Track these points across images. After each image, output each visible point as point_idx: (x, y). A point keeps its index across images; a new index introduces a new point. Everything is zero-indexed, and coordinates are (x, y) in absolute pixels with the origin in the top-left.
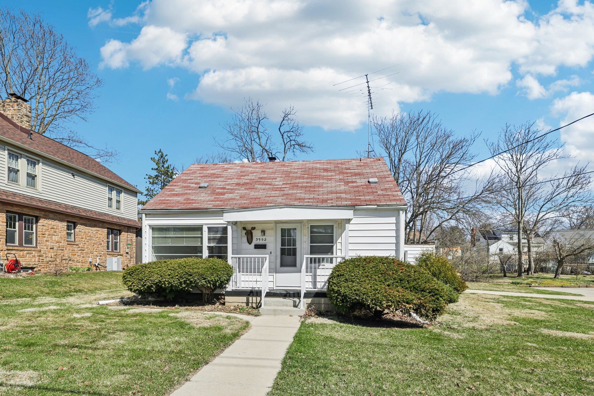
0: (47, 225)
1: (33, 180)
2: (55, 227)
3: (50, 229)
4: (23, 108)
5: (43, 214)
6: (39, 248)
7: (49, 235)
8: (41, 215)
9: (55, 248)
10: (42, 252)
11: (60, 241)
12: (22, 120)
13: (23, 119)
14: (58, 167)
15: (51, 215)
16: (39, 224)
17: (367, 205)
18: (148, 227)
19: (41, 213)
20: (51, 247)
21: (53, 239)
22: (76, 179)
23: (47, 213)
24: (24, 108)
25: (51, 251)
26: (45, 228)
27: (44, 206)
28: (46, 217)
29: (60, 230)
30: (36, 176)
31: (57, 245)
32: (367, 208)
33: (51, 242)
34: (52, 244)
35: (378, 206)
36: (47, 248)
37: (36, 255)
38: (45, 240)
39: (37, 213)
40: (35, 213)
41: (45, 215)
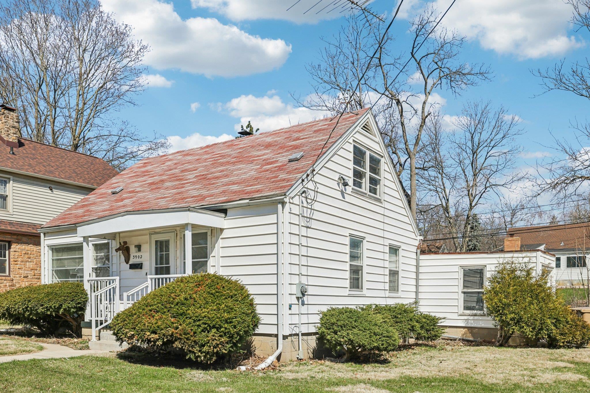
0: (20, 250)
1: (4, 201)
2: (29, 252)
3: (23, 255)
4: (9, 119)
5: (14, 239)
6: (11, 277)
7: (22, 262)
8: (12, 240)
9: (29, 276)
10: (14, 281)
11: (36, 268)
12: (9, 133)
13: (10, 131)
14: (32, 182)
15: (24, 239)
16: (11, 250)
17: (240, 200)
18: (46, 248)
19: (13, 237)
20: (25, 276)
21: (27, 266)
22: (54, 192)
23: (19, 237)
24: (11, 119)
25: (25, 280)
26: (17, 254)
27: (13, 229)
28: (19, 242)
29: (35, 255)
30: (7, 196)
31: (32, 272)
32: (238, 204)
33: (25, 270)
34: (26, 272)
35: (251, 199)
36: (20, 277)
37: (8, 284)
38: (17, 268)
39: (8, 238)
40: (6, 238)
41: (17, 239)
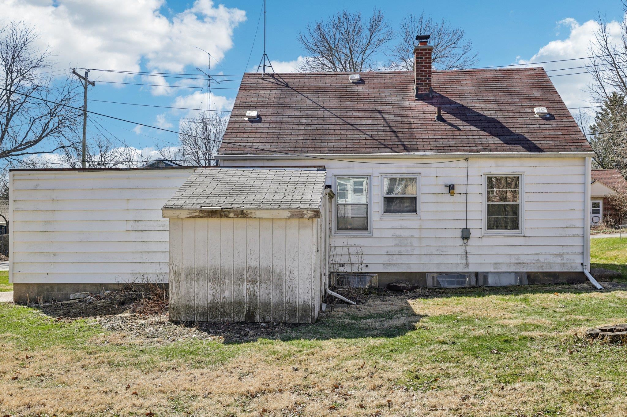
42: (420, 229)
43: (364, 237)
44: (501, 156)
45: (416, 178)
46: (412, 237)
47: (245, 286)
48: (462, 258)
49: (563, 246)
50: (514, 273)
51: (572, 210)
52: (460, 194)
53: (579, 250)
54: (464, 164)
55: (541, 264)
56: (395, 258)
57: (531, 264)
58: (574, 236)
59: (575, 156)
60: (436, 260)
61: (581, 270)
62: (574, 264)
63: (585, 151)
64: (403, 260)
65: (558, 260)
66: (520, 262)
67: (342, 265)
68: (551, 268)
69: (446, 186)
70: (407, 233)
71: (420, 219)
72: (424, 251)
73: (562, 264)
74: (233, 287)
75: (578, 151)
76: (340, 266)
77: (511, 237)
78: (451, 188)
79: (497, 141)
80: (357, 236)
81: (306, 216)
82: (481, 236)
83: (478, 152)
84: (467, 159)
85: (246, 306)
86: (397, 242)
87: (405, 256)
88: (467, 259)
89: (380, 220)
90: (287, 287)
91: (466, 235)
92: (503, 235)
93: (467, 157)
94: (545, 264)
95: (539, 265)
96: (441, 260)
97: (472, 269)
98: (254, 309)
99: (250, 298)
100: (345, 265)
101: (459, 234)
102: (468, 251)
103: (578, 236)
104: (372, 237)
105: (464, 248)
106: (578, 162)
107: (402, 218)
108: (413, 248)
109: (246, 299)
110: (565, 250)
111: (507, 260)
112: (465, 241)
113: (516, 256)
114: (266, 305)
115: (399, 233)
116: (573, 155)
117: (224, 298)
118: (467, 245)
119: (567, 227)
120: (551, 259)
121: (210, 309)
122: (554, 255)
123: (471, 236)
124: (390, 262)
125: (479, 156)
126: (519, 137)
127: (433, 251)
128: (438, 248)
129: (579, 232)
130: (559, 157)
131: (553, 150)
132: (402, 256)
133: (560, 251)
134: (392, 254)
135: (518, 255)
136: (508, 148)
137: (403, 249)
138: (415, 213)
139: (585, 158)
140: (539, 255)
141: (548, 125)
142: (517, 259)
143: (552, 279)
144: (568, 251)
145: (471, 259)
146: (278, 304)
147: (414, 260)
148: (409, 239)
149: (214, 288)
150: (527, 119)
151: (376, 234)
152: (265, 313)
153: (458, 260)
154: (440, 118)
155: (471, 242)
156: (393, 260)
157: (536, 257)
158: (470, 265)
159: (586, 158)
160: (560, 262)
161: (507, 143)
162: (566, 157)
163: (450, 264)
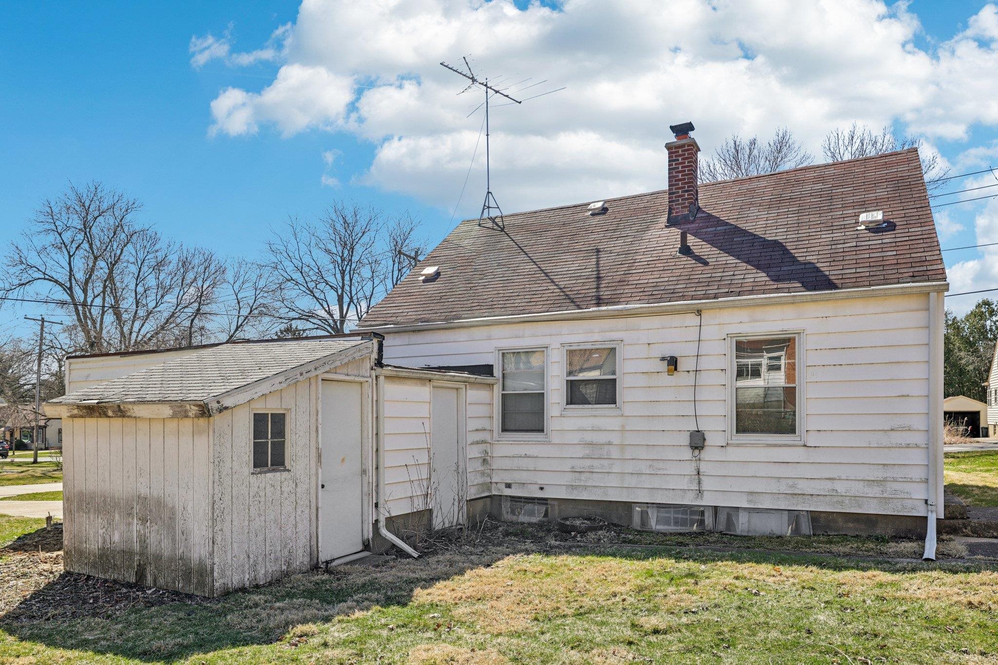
42: (623, 431)
43: (538, 443)
44: (757, 301)
45: (615, 349)
46: (610, 444)
47: (136, 526)
48: (691, 482)
49: (884, 465)
50: (787, 512)
51: (903, 396)
52: (688, 371)
53: (918, 473)
54: (692, 320)
55: (840, 499)
56: (583, 477)
57: (819, 497)
58: (908, 446)
59: (904, 294)
60: (647, 482)
61: (922, 514)
62: (910, 501)
63: (929, 280)
64: (596, 480)
65: (875, 491)
66: (796, 492)
67: (508, 486)
68: (860, 507)
69: (663, 359)
70: (602, 438)
71: (622, 416)
72: (629, 467)
73: (885, 500)
74: (123, 527)
75: (913, 282)
76: (506, 487)
77: (780, 446)
78: (673, 363)
79: (762, 277)
80: (529, 441)
81: (190, 414)
82: (724, 444)
83: (715, 298)
84: (699, 312)
85: (137, 558)
86: (587, 451)
87: (600, 475)
88: (699, 483)
89: (561, 416)
90: (180, 532)
91: (698, 441)
92: (764, 442)
93: (699, 307)
94: (848, 498)
95: (835, 499)
96: (656, 483)
97: (708, 500)
98: (145, 564)
99: (140, 546)
100: (513, 486)
101: (685, 440)
102: (701, 470)
103: (917, 446)
104: (549, 443)
105: (694, 464)
106: (914, 303)
107: (594, 413)
108: (611, 461)
109: (137, 547)
110: (889, 473)
111: (773, 487)
112: (697, 452)
113: (790, 482)
114: (158, 558)
115: (589, 437)
116: (900, 291)
117: (114, 543)
118: (700, 460)
119: (892, 430)
120: (858, 489)
121: (101, 557)
122: (866, 483)
123: (706, 443)
124: (577, 484)
125: (716, 304)
126: (807, 266)
127: (644, 467)
128: (650, 463)
129: (919, 439)
130: (874, 296)
131: (861, 284)
132: (594, 474)
133: (879, 474)
134: (580, 470)
135: (794, 480)
136: (775, 287)
137: (596, 463)
138: (614, 406)
139: (929, 293)
140: (835, 482)
141: (876, 240)
142: (793, 486)
143: (863, 526)
144: (895, 476)
145: (707, 484)
146: (171, 560)
147: (613, 481)
148: (606, 447)
149: (104, 527)
150: (839, 234)
151: (556, 439)
152: (156, 573)
153: (684, 484)
154: (685, 250)
155: (706, 454)
156: (580, 480)
157: (829, 485)
158: (705, 493)
159: (931, 294)
160: (877, 495)
161: (777, 279)
162: (886, 295)
163: (671, 491)
